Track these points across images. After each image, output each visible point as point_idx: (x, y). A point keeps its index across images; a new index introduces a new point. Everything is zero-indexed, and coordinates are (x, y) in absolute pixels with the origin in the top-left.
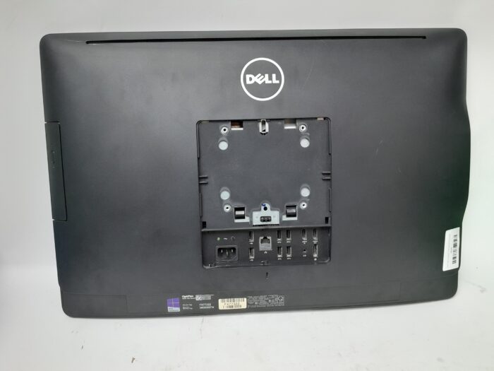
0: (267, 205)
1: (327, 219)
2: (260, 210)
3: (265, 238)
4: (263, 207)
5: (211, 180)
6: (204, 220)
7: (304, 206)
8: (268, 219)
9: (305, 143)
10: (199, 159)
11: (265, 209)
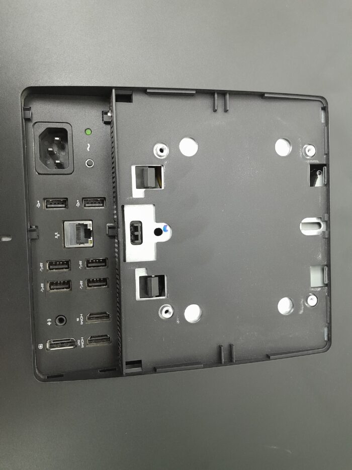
0: (166, 236)
1: (138, 363)
2: (157, 221)
3: (88, 233)
4: (161, 226)
5: (220, 119)
6: (135, 97)
7: (166, 313)
8: (137, 238)
9: (284, 306)
10: (261, 95)
11: (158, 232)
